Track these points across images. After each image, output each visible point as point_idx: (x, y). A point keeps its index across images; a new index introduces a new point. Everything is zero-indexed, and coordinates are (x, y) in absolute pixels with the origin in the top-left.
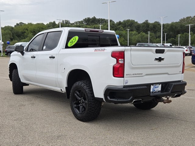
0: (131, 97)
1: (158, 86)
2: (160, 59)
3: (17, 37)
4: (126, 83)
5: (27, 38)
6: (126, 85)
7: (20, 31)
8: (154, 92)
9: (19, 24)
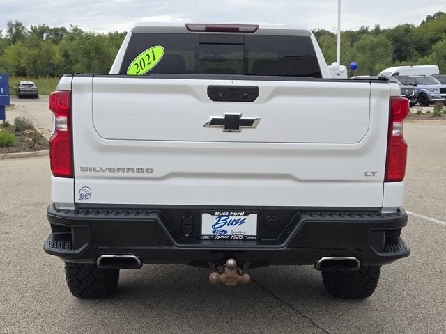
0: (86, 244)
1: (242, 218)
2: (232, 124)
3: (416, 53)
4: (83, 196)
5: (430, 56)
6: (84, 201)
7: (429, 35)
8: (218, 237)
9: (433, 18)
